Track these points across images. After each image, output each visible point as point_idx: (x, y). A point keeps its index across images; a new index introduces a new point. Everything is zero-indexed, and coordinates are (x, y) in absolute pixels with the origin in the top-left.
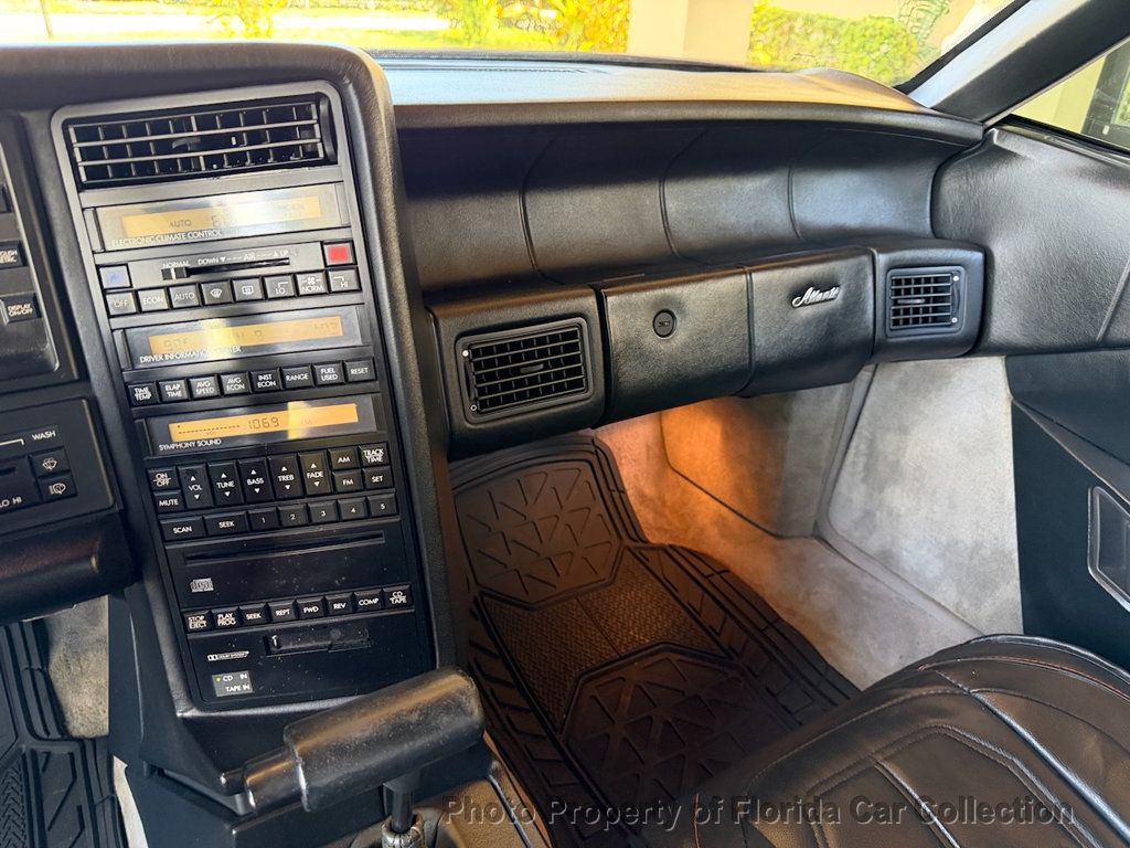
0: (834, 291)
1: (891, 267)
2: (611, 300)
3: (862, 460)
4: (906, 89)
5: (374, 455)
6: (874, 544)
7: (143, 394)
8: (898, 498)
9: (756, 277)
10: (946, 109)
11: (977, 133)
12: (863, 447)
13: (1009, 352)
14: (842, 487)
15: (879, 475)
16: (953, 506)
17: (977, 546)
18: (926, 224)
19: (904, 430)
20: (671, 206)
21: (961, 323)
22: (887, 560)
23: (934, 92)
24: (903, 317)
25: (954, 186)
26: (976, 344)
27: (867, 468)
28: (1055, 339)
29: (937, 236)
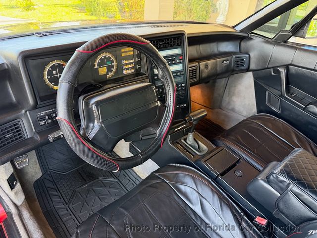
0: (228, 62)
1: (236, 57)
2: (200, 64)
3: (228, 93)
4: (234, 27)
5: (183, 85)
6: (231, 107)
7: (155, 78)
8: (235, 99)
9: (218, 60)
10: (242, 31)
11: (247, 35)
12: (228, 91)
13: (253, 71)
14: (224, 98)
15: (231, 95)
16: (245, 98)
17: (249, 104)
18: (238, 51)
19: (235, 86)
20: (201, 48)
21: (245, 66)
22: (233, 110)
23: (239, 28)
24: (237, 66)
25: (243, 44)
26: (248, 70)
27: (229, 94)
28: (260, 68)
29: (241, 52)
